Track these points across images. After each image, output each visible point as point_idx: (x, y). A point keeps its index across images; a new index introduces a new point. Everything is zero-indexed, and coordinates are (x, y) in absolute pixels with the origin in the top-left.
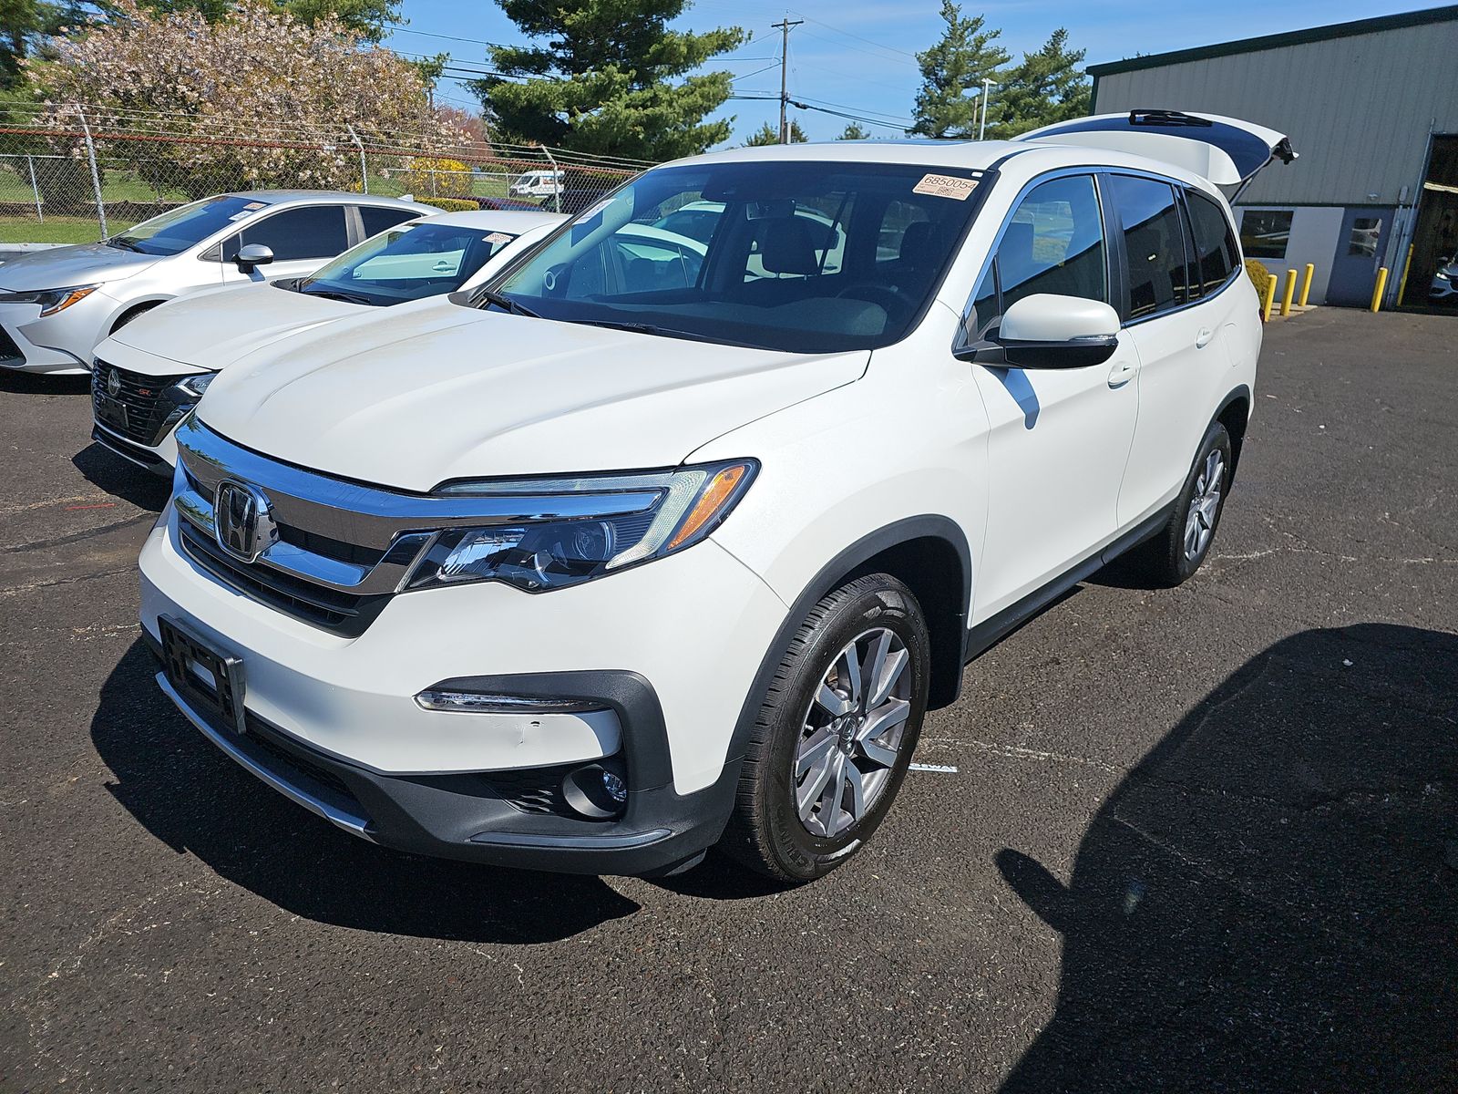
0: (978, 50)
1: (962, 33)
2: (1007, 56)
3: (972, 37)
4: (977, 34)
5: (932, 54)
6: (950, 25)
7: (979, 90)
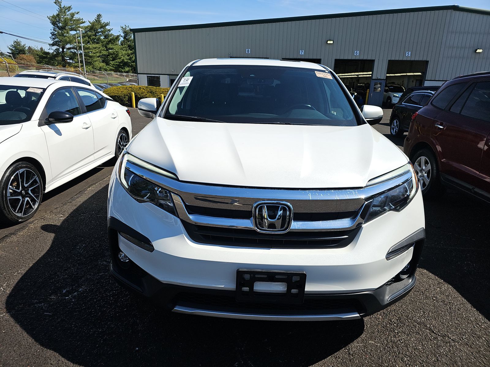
0: (72, 18)
1: (65, 11)
2: (83, 21)
3: (69, 13)
4: (70, 12)
5: (53, 17)
6: (59, 8)
7: (76, 32)
